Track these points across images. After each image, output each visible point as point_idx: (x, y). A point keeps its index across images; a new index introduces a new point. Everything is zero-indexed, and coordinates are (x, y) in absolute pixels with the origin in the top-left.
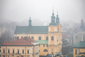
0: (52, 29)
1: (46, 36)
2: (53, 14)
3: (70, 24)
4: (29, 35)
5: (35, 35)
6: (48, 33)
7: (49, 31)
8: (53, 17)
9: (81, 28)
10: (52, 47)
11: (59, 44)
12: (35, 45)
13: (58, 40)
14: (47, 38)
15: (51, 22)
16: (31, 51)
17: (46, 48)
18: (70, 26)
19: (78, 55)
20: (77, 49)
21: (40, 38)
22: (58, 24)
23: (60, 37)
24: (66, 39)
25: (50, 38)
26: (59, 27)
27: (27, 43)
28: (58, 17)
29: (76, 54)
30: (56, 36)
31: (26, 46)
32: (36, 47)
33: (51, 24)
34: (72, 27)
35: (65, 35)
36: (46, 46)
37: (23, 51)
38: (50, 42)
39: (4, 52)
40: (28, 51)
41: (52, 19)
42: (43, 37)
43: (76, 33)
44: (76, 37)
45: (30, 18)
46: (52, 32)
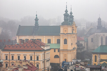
0: (65, 29)
1: (57, 38)
2: (66, 11)
3: (82, 23)
4: (35, 37)
5: (43, 37)
6: (60, 34)
7: (61, 32)
8: (66, 15)
9: (98, 29)
10: (65, 53)
11: (74, 49)
12: (46, 50)
13: (72, 44)
14: (59, 41)
15: (63, 21)
16: (41, 58)
17: (57, 53)
18: (82, 25)
19: (98, 62)
20: (97, 55)
21: (49, 41)
22: (72, 23)
23: (75, 40)
24: (81, 42)
25: (62, 41)
26: (73, 28)
27: (36, 47)
28: (72, 15)
29: (96, 61)
30: (70, 38)
31: (35, 51)
32: (47, 52)
33: (63, 24)
34: (85, 27)
35: (79, 37)
36: (57, 51)
37: (31, 57)
38: (62, 46)
39: (7, 59)
40: (38, 57)
41: (65, 17)
42: (54, 40)
43: (92, 34)
44: (92, 39)
45: (36, 15)
46: (65, 33)
